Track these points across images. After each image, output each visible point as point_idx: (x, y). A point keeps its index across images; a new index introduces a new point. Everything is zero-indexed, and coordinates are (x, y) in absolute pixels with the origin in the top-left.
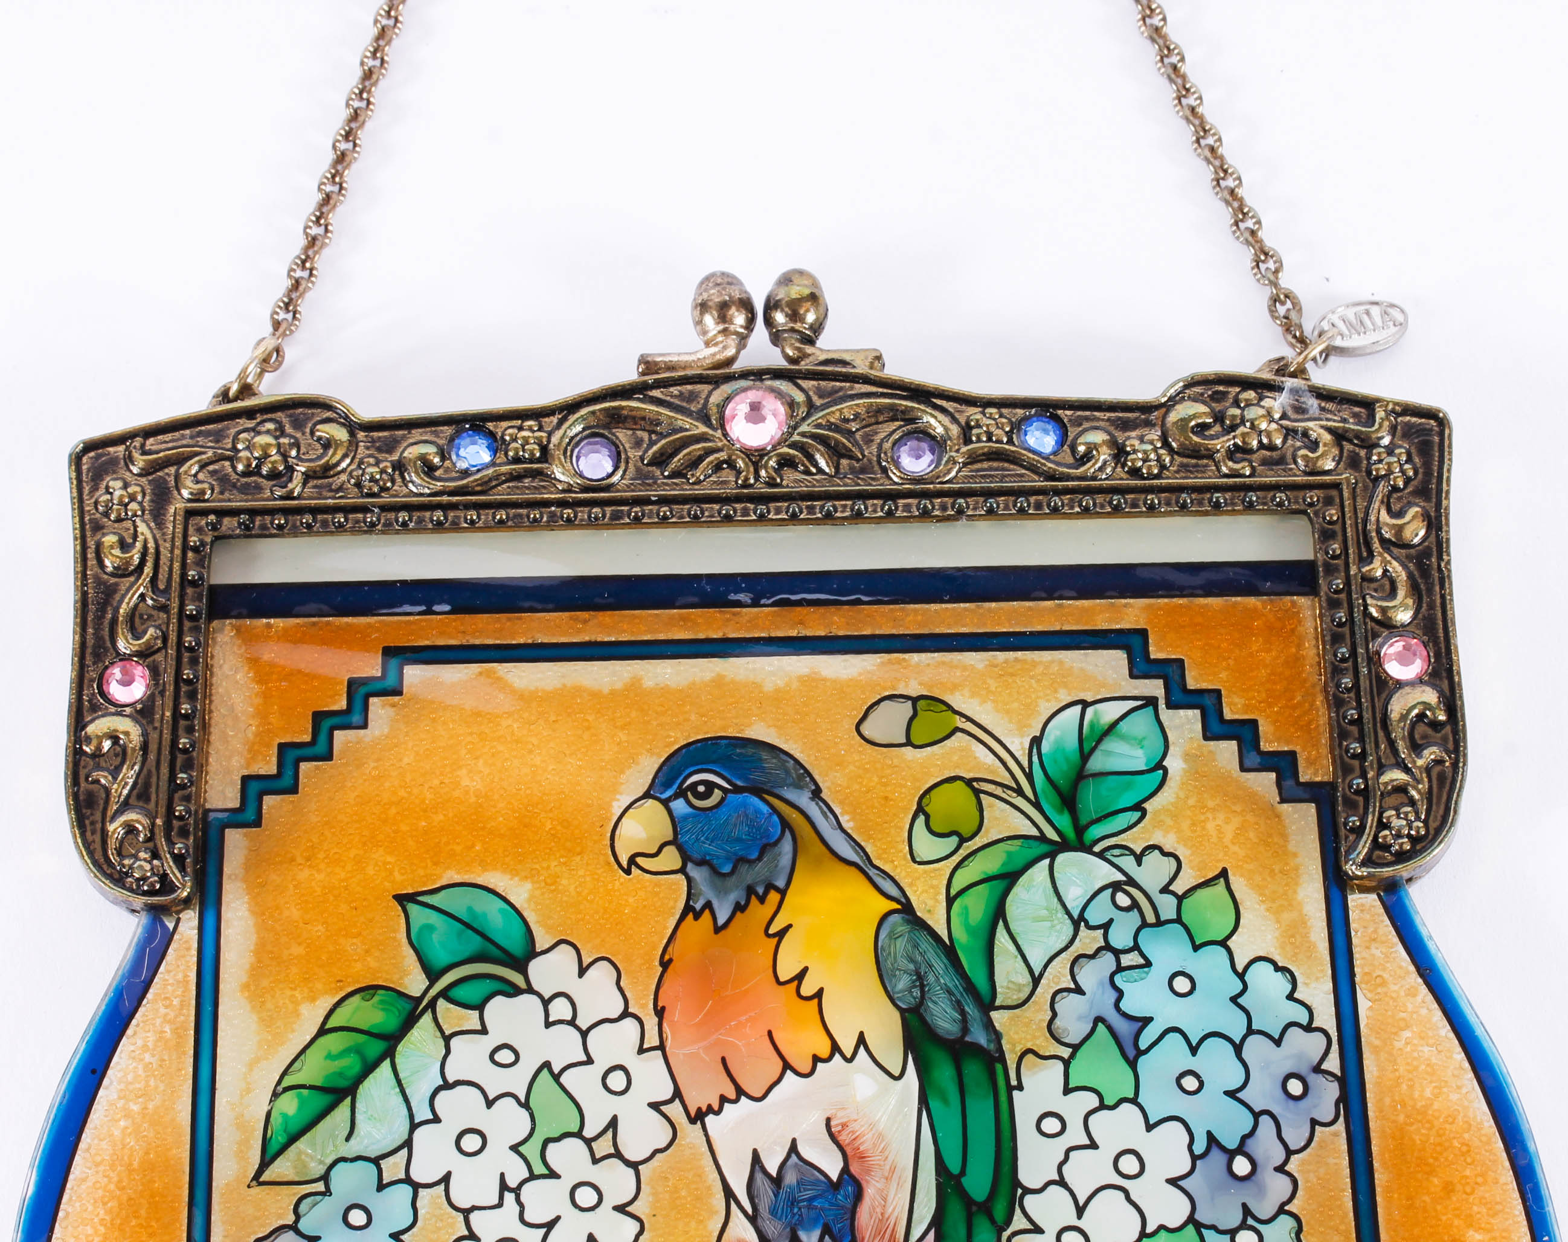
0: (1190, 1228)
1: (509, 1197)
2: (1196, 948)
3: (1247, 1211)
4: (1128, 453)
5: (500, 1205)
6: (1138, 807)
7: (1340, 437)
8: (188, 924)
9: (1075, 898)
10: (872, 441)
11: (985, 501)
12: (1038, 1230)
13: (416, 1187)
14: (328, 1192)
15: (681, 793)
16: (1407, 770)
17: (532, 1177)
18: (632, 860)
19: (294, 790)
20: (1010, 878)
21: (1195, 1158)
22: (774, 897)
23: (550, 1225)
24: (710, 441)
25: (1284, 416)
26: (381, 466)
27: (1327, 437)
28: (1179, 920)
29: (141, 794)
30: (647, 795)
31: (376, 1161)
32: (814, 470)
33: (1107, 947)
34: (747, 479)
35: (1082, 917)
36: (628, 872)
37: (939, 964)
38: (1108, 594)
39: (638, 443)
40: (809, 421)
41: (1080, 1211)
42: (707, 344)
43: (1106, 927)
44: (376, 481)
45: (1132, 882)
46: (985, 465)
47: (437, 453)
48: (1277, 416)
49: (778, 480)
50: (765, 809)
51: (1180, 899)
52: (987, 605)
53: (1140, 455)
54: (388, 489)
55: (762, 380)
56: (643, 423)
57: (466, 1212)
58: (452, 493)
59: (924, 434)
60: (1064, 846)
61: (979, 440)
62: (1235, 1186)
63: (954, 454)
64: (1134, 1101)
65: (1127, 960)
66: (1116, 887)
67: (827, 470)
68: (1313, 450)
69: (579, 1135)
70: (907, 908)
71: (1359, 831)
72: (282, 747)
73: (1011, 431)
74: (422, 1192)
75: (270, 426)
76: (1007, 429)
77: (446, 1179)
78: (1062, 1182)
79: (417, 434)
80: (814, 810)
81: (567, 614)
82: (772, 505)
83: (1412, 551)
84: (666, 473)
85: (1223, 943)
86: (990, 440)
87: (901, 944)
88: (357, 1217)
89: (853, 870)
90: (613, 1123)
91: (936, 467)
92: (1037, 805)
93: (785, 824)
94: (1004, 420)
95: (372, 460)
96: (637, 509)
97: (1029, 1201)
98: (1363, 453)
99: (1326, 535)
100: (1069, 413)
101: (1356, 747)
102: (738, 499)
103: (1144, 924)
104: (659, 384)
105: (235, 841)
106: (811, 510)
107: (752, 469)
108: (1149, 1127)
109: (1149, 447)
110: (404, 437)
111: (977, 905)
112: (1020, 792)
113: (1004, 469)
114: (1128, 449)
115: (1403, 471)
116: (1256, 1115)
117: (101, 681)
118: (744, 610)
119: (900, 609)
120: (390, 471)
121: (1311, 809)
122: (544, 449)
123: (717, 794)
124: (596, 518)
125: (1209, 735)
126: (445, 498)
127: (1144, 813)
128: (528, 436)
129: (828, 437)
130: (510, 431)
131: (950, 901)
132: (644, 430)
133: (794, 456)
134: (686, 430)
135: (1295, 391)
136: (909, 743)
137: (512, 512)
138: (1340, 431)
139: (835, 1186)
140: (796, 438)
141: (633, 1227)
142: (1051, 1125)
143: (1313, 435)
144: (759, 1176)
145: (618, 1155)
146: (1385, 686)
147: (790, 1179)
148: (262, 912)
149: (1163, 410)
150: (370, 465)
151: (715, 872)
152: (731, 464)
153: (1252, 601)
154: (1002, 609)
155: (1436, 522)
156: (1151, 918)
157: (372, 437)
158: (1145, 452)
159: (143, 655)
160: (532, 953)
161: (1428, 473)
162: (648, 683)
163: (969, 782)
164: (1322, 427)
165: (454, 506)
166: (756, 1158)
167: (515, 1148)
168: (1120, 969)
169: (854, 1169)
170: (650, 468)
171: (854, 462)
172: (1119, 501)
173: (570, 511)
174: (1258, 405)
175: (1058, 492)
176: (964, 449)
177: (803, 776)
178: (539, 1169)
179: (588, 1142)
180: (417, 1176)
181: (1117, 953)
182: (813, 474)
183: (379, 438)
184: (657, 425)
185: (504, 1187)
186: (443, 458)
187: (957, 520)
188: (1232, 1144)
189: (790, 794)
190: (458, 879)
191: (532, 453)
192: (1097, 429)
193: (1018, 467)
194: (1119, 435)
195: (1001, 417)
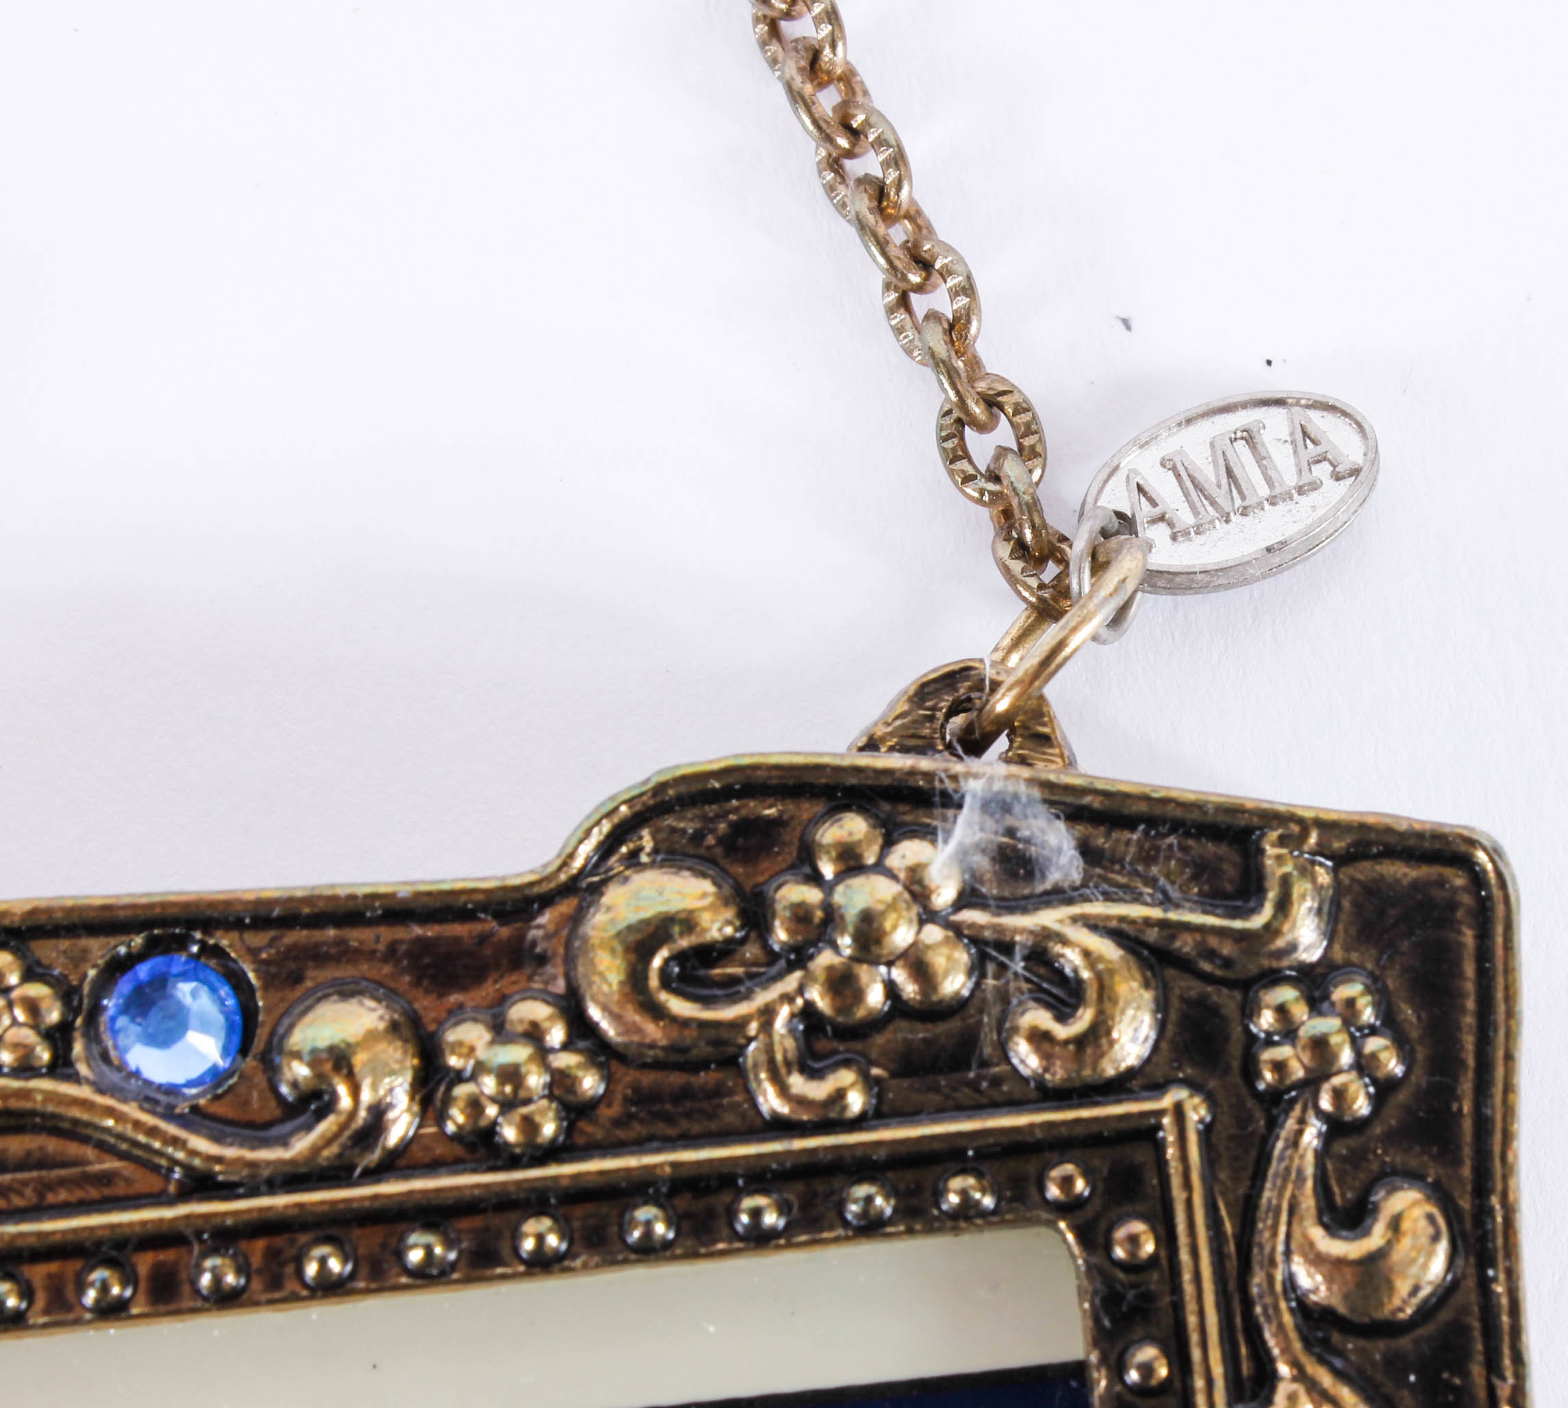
4: (458, 1077)
7: (1152, 953)
25: (968, 897)
27: (1109, 950)
48: (945, 895)
53: (489, 1084)
68: (1063, 1011)
73: (65, 1024)
76: (54, 1016)
83: (1405, 1343)
94: (38, 989)
98: (1228, 1001)
100: (257, 939)
109: (518, 1053)
113: (43, 1162)
114: (454, 1061)
115: (1363, 1065)
135: (999, 805)
138: (1152, 935)
143: (1071, 959)
149: (566, 907)
158: (511, 1075)
164: (1094, 925)
172: (430, 1247)
174: (880, 868)
175: (222, 1236)
192: (346, 991)
193: (89, 1152)
194: (425, 1004)
195: (29, 976)
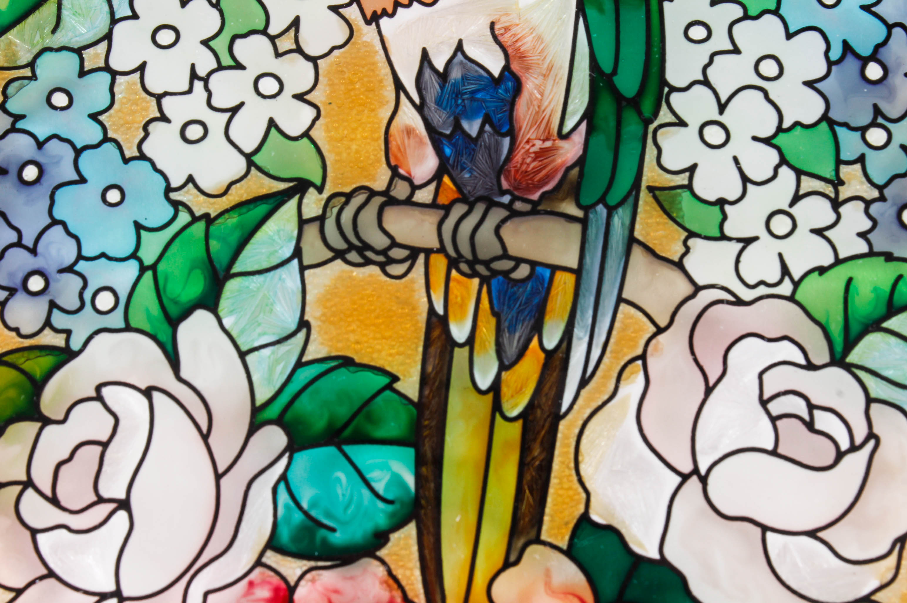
0: (824, 125)
1: (198, 85)
3: (877, 111)
5: (190, 91)
12: (682, 123)
13: (114, 74)
14: (34, 77)
17: (220, 68)
21: (830, 64)
23: (234, 110)
31: (79, 51)
41: (722, 108)
57: (159, 98)
62: (867, 89)
64: (776, 12)
69: (264, 32)
74: (120, 79)
77: (142, 68)
78: (706, 82)
88: (60, 99)
90: (296, 23)
97: (675, 98)
108: (789, 36)
116: (890, 27)
139: (496, 82)
141: (311, 113)
142: (698, 32)
144: (427, 72)
145: (299, 50)
147: (456, 74)
166: (425, 55)
167: (205, 43)
169: (515, 67)
178: (227, 61)
179: (272, 39)
180: (115, 64)
185: (194, 76)
188: (866, 51)
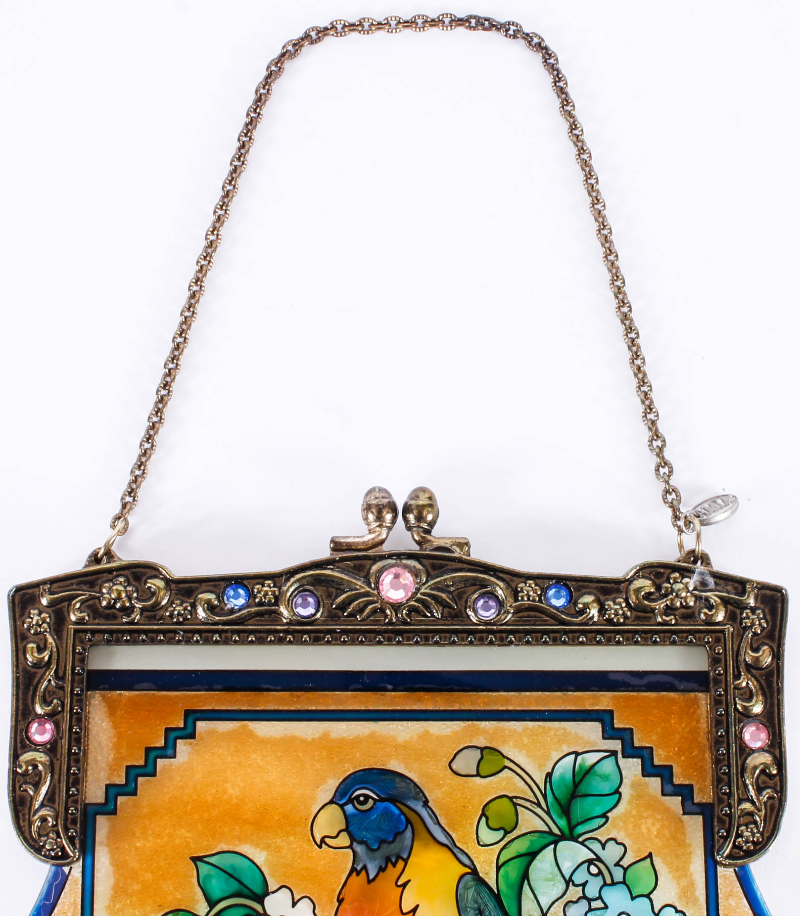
2: (633, 898)
4: (607, 610)
6: (604, 816)
7: (725, 602)
8: (76, 872)
9: (567, 870)
10: (462, 598)
11: (525, 636)
15: (350, 801)
16: (753, 803)
18: (323, 840)
19: (134, 793)
20: (532, 855)
22: (401, 864)
24: (371, 596)
25: (695, 589)
26: (184, 605)
27: (719, 601)
28: (624, 882)
29: (50, 799)
30: (331, 802)
32: (429, 615)
33: (584, 897)
34: (391, 619)
35: (570, 879)
36: (320, 847)
37: (491, 905)
38: (593, 688)
39: (329, 596)
40: (426, 586)
42: (370, 532)
43: (584, 885)
44: (182, 615)
45: (599, 859)
46: (526, 614)
47: (216, 598)
48: (691, 588)
49: (409, 620)
50: (397, 811)
51: (625, 870)
52: (523, 693)
53: (613, 611)
54: (188, 619)
55: (401, 559)
56: (333, 583)
58: (225, 623)
59: (493, 595)
60: (562, 837)
61: (523, 600)
63: (508, 608)
65: (594, 905)
66: (590, 862)
67: (436, 614)
68: (710, 610)
70: (474, 872)
71: (725, 838)
72: (128, 768)
73: (541, 594)
75: (122, 579)
76: (539, 593)
79: (204, 586)
80: (424, 813)
81: (288, 693)
82: (405, 635)
83: (763, 672)
84: (345, 614)
85: (648, 896)
86: (529, 599)
87: (471, 893)
89: (445, 849)
91: (498, 615)
92: (548, 813)
93: (408, 821)
94: (537, 588)
95: (178, 602)
96: (329, 636)
98: (738, 611)
99: (715, 660)
100: (573, 583)
101: (726, 789)
102: (386, 631)
103: (605, 884)
104: (342, 560)
105: (102, 822)
106: (427, 639)
107: (394, 613)
109: (618, 607)
110: (197, 588)
111: (512, 871)
112: (539, 805)
113: (536, 617)
114: (606, 607)
115: (760, 624)
117: (27, 730)
118: (388, 693)
119: (475, 695)
120: (189, 608)
121: (700, 818)
122: (277, 598)
123: (371, 802)
124: (306, 641)
125: (645, 773)
126: (220, 627)
127: (607, 819)
128: (267, 590)
129: (438, 596)
130: (257, 586)
131: (498, 868)
132: (333, 587)
133: (418, 606)
134: (357, 589)
135: (701, 574)
136: (478, 775)
137: (258, 635)
138: (726, 599)
140: (419, 595)
143: (712, 601)
146: (745, 751)
148: (118, 865)
149: (627, 583)
150: (177, 605)
151: (369, 848)
152: (383, 610)
153: (672, 695)
154: (532, 695)
155: (778, 655)
156: (609, 881)
157: (179, 587)
158: (616, 610)
159: (51, 716)
160: (267, 893)
161: (774, 626)
162: (334, 735)
163: (511, 799)
164: (716, 596)
165: (226, 631)
168: (590, 910)
170: (336, 611)
171: (452, 610)
172: (601, 638)
173: (291, 636)
174: (681, 582)
175: (566, 632)
176: (514, 604)
177: (418, 793)
181: (589, 900)
182: (429, 617)
183: (183, 588)
184: (340, 585)
186: (219, 601)
187: (509, 646)
189: (411, 803)
190: (226, 848)
191: (270, 601)
192: (589, 594)
193: (544, 616)
194: (602, 598)
195: (536, 586)
